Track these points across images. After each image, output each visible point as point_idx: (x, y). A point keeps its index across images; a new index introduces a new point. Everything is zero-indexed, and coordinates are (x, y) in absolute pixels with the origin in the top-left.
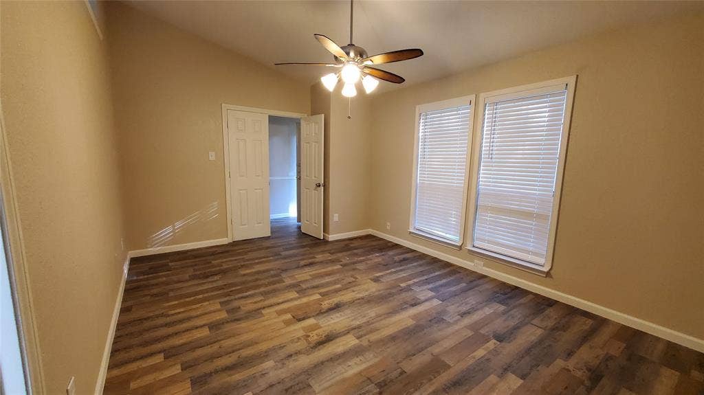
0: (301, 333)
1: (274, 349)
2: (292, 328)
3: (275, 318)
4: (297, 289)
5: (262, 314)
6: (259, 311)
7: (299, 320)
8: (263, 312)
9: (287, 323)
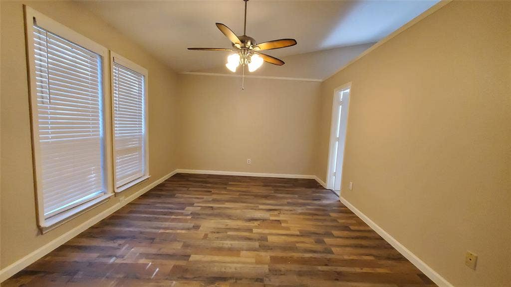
0: (281, 215)
1: (296, 214)
2: (284, 219)
3: (292, 226)
4: (266, 243)
5: (300, 232)
6: (301, 234)
7: (279, 221)
8: (298, 233)
9: (286, 221)
